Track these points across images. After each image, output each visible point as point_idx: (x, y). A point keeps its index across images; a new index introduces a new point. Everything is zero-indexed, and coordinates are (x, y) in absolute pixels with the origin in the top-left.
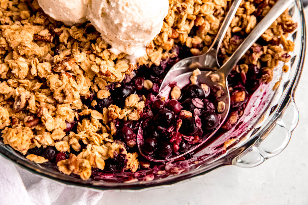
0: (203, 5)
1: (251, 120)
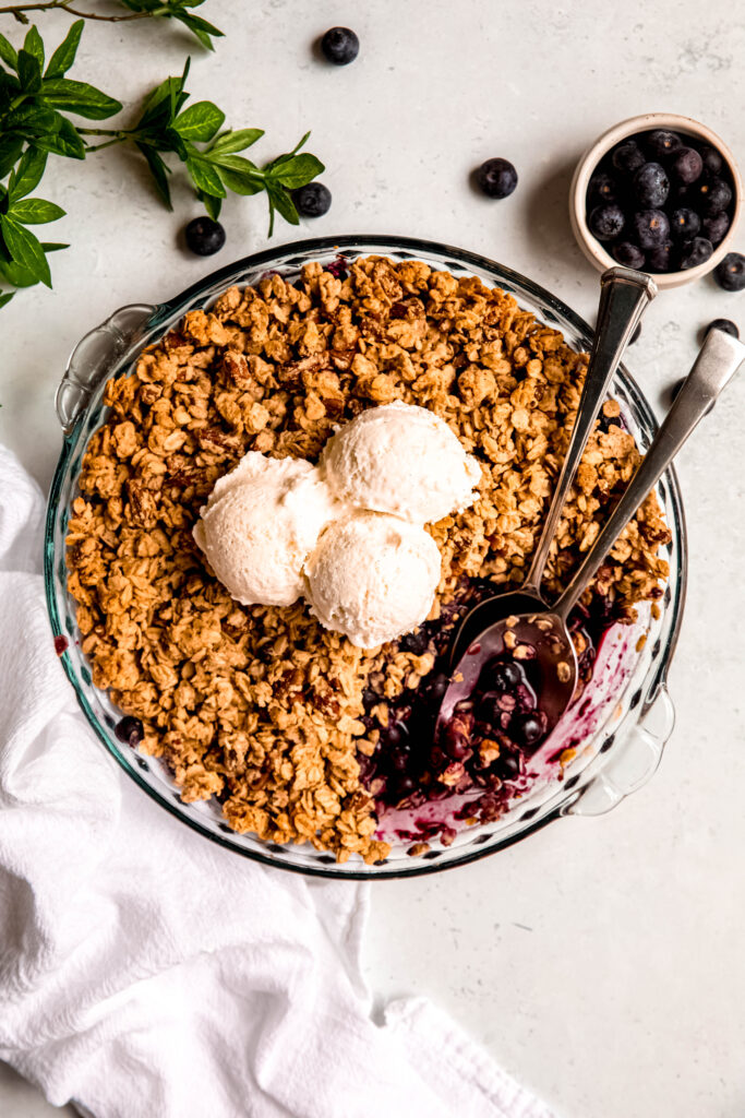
0: (500, 518)
1: (603, 707)
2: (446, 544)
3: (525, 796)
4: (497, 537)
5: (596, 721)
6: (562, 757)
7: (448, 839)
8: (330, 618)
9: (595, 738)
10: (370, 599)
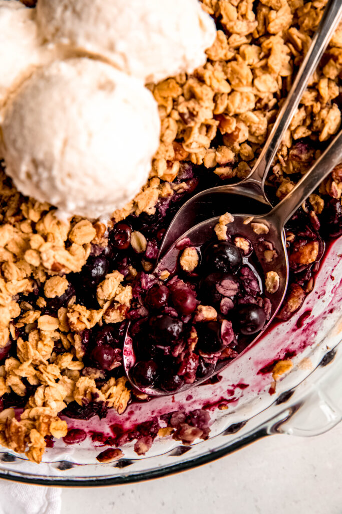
0: (233, 94)
1: (325, 318)
2: (169, 116)
3: (231, 407)
4: (228, 118)
5: (316, 333)
6: (275, 369)
7: (143, 447)
8: (23, 176)
9: (313, 351)
10: (68, 149)
